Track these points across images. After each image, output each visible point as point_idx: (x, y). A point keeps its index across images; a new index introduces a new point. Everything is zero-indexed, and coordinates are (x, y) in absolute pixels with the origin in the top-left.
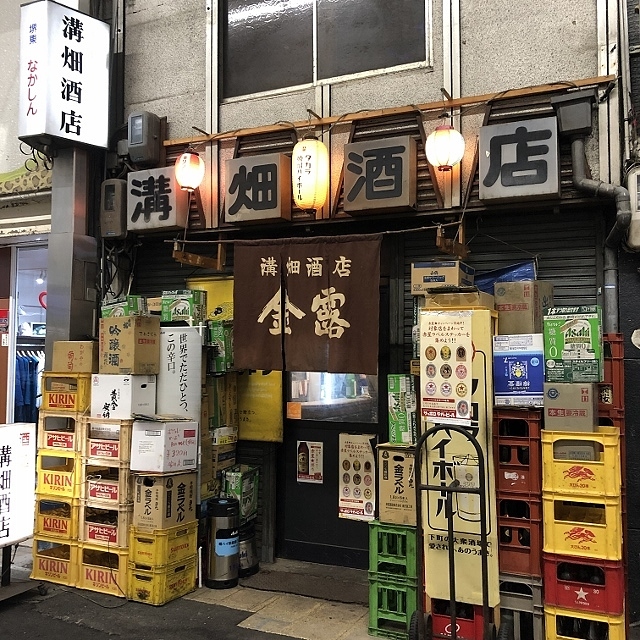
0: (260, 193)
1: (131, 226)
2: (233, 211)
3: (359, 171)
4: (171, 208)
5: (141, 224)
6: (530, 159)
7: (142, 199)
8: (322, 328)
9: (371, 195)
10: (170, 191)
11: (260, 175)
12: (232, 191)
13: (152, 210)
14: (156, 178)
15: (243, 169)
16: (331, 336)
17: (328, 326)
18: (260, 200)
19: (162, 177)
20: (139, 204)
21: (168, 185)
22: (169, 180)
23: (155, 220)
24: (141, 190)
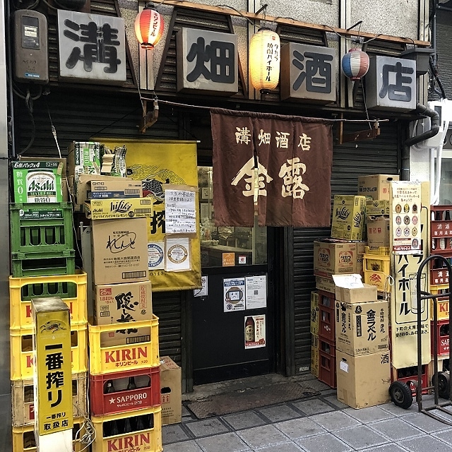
0: (218, 67)
1: (65, 71)
2: (192, 78)
3: (301, 67)
4: (119, 62)
5: (79, 71)
6: (403, 84)
7: (81, 45)
8: (287, 191)
9: (310, 88)
10: (118, 43)
11: (218, 50)
12: (190, 59)
13: (94, 60)
14: (99, 24)
15: (201, 40)
16: (295, 197)
17: (291, 189)
18: (218, 73)
19: (106, 27)
20: (76, 51)
21: (116, 37)
22: (116, 31)
23: (99, 71)
24: (79, 33)
